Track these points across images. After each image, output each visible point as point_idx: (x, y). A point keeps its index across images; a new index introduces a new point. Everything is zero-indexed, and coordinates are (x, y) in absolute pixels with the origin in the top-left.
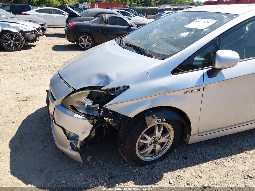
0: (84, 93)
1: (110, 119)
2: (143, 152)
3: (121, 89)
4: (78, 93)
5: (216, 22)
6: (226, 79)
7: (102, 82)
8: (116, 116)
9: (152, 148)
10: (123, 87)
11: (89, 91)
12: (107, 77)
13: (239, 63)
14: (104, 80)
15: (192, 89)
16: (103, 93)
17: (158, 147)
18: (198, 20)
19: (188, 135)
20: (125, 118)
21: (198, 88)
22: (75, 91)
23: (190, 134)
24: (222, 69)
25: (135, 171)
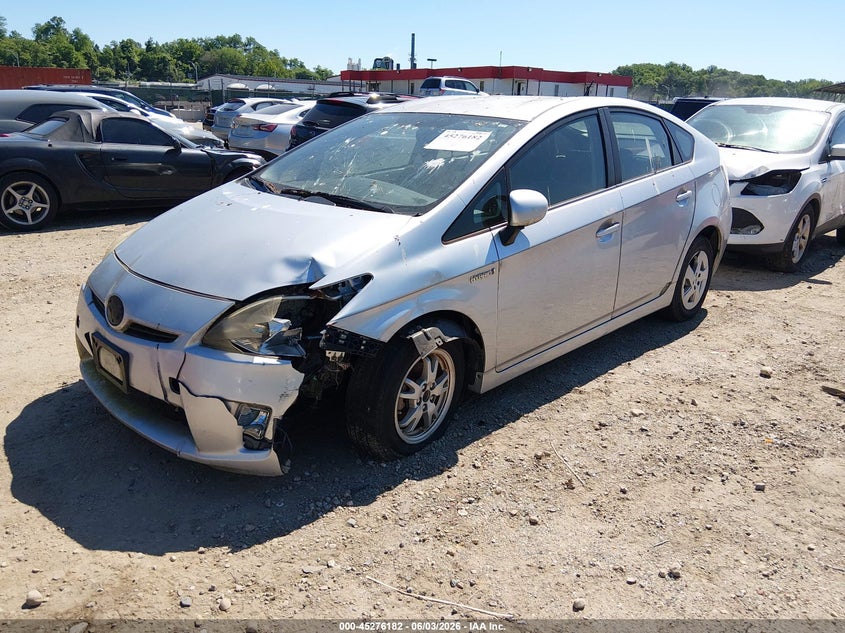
0: (265, 304)
1: (338, 354)
2: (407, 423)
3: (352, 284)
4: (248, 307)
5: (490, 138)
6: (531, 245)
7: (302, 275)
8: (356, 343)
9: (422, 412)
10: (355, 279)
11: (280, 298)
12: (313, 260)
13: (548, 213)
14: (307, 268)
15: (481, 271)
16: (308, 300)
17: (432, 407)
18: (446, 132)
19: (478, 373)
20: (373, 343)
21: (489, 268)
22: (239, 304)
23: (482, 371)
24: (523, 227)
25: (397, 468)
